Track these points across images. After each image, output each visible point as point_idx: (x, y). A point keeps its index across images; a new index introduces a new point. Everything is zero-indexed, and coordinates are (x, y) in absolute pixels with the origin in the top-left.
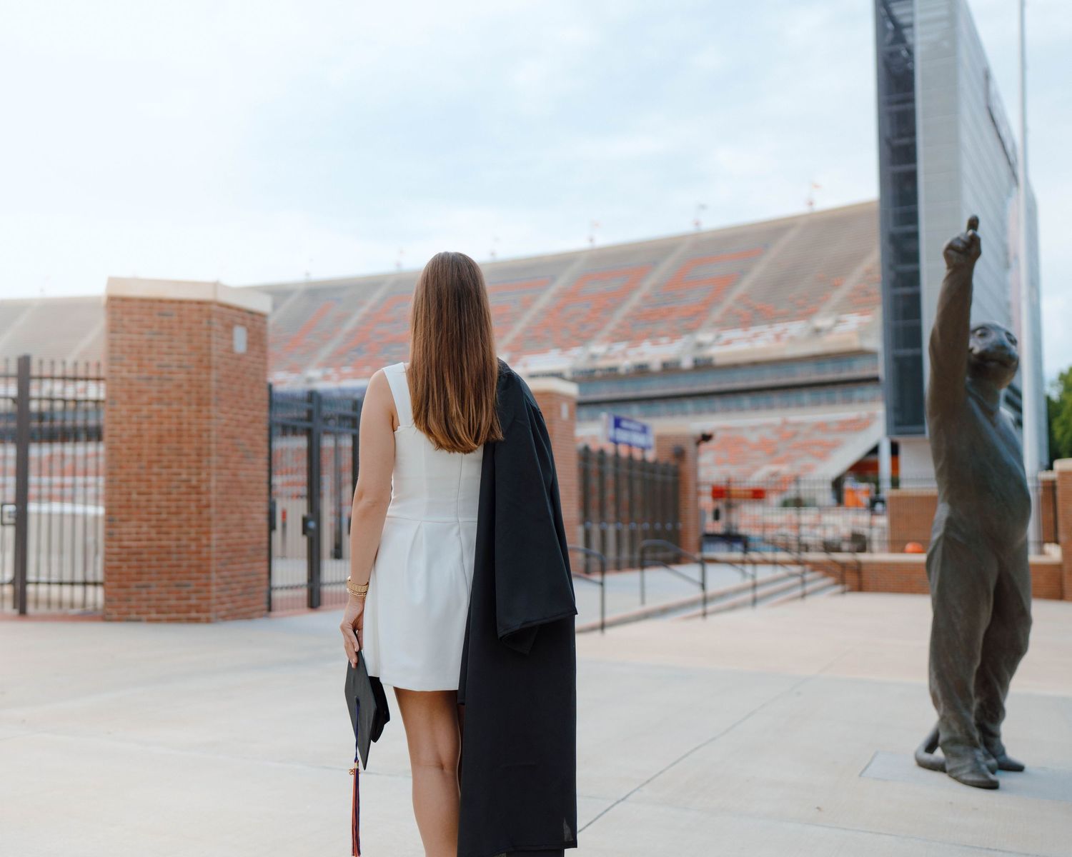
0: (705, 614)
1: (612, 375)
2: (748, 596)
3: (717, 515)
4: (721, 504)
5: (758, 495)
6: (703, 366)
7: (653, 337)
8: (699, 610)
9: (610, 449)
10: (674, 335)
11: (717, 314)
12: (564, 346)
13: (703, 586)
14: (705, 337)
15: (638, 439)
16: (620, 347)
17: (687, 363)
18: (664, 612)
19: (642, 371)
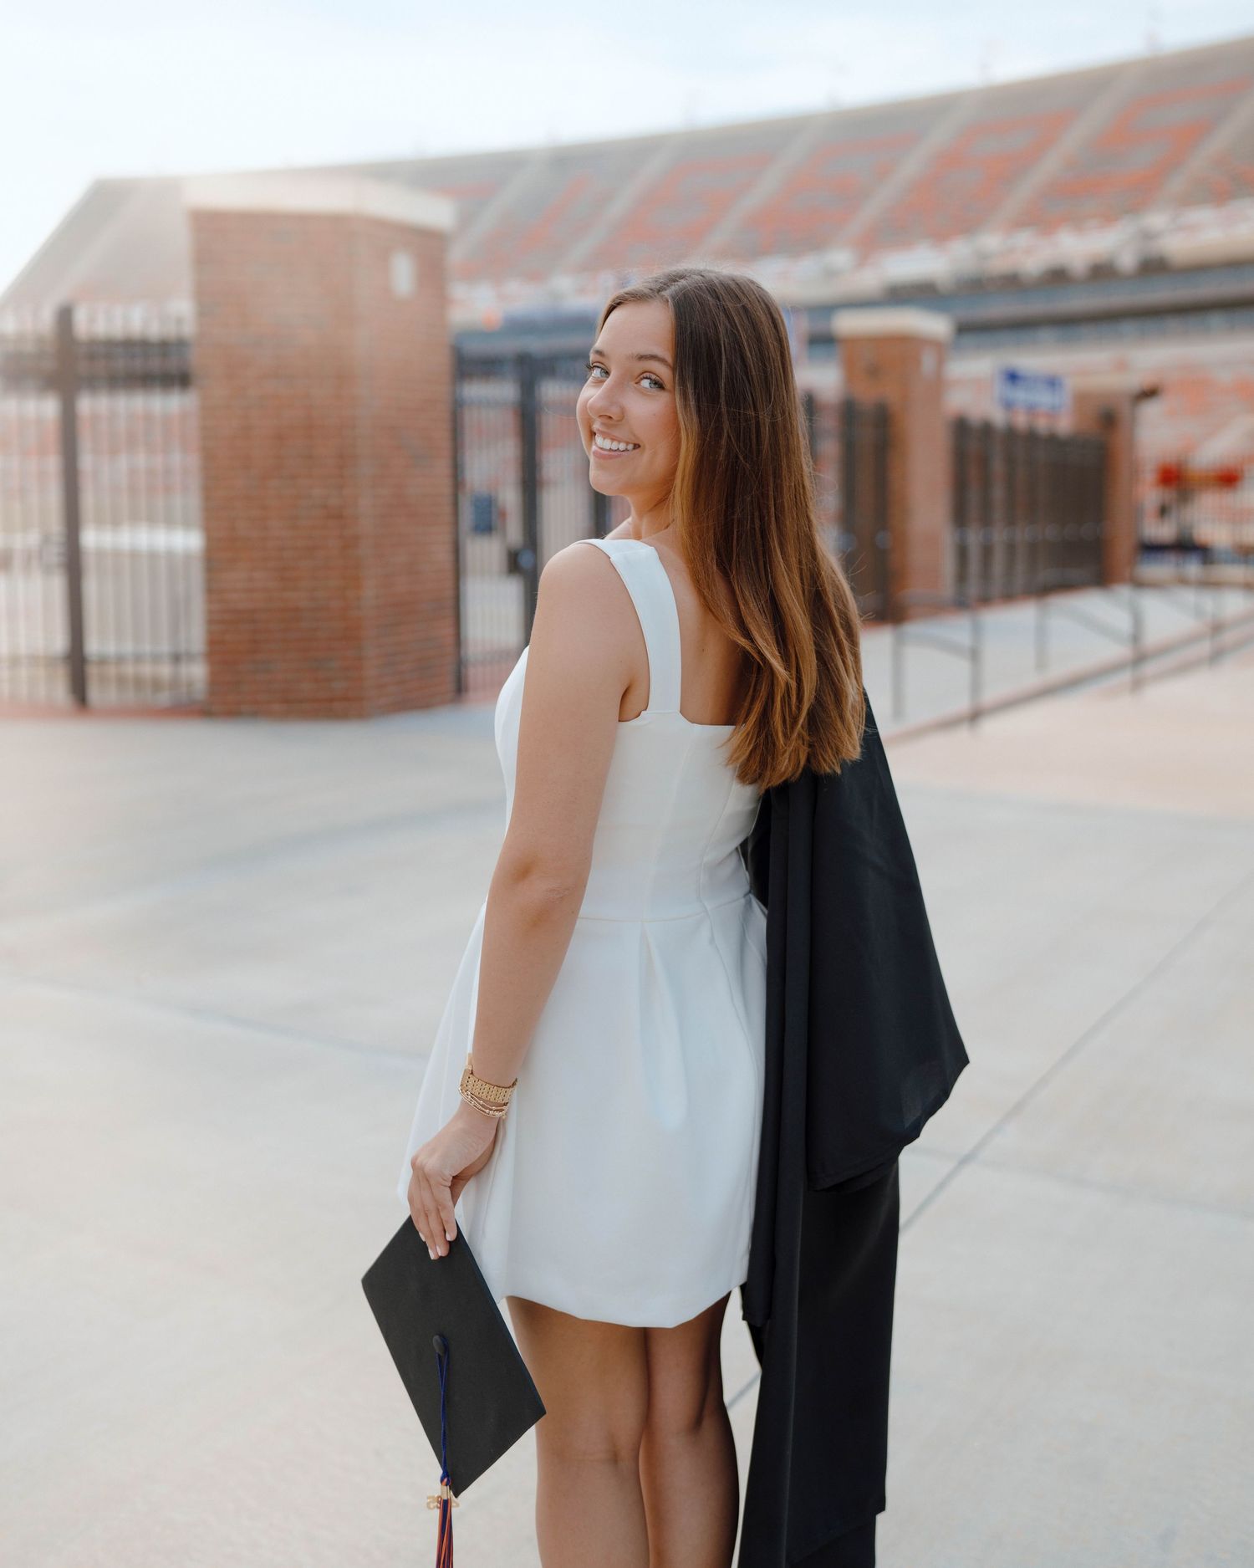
0: (1137, 685)
1: (1012, 283)
2: (1205, 647)
3: (1163, 511)
4: (1169, 495)
5: (1228, 479)
6: (1154, 267)
7: (1077, 222)
8: (1126, 677)
9: (998, 417)
10: (1109, 218)
11: (1177, 184)
12: (940, 237)
13: (1136, 637)
14: (1156, 220)
15: (1044, 398)
16: (1024, 239)
17: (1127, 261)
18: (1073, 683)
19: (1058, 277)
